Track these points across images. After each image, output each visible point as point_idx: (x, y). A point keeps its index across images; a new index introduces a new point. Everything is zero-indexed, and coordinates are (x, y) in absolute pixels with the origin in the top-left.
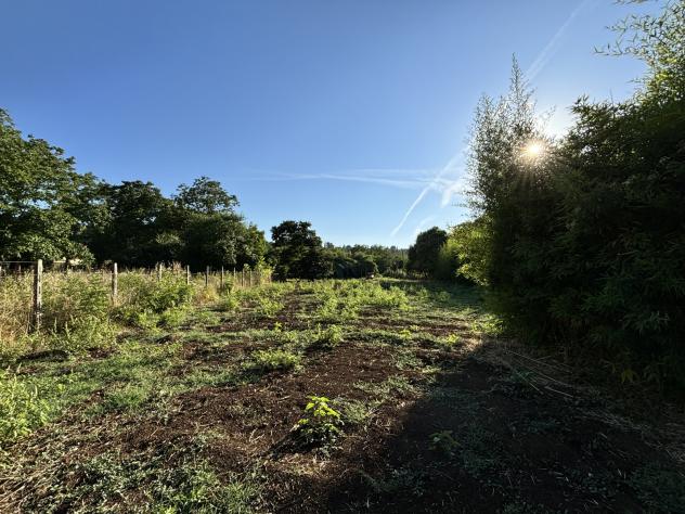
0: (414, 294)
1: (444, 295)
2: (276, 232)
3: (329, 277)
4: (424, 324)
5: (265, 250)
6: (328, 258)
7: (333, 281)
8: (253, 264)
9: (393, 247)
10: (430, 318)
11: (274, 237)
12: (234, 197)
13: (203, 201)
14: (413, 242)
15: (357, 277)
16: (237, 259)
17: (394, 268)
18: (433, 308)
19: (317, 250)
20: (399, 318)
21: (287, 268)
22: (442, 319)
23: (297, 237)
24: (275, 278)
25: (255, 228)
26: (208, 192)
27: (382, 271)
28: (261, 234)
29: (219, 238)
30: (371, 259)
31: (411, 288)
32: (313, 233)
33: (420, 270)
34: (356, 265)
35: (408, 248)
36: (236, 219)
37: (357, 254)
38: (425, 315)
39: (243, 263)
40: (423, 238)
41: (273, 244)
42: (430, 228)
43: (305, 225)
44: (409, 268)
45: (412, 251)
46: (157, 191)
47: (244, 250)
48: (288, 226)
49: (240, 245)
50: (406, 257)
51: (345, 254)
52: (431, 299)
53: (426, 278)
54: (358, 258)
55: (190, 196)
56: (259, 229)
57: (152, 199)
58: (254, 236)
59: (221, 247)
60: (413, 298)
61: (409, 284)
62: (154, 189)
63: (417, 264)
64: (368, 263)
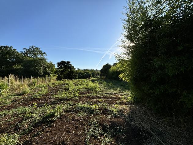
0: (102, 83)
1: (111, 84)
2: (59, 64)
3: (77, 79)
4: (105, 97)
5: (55, 70)
6: (76, 73)
7: (77, 80)
8: (49, 75)
9: (97, 70)
10: (107, 93)
11: (58, 66)
12: (45, 53)
13: (33, 54)
14: (102, 68)
15: (86, 78)
16: (43, 73)
17: (97, 75)
18: (107, 89)
19: (72, 70)
20: (95, 95)
21: (63, 76)
22: (111, 94)
23: (66, 66)
24: (57, 79)
25: (51, 63)
26: (35, 51)
27: (93, 76)
28: (54, 65)
29: (37, 66)
30: (90, 73)
31: (101, 82)
32: (71, 65)
33: (104, 76)
34: (85, 75)
35: (100, 70)
36: (44, 60)
37: (86, 71)
38: (104, 92)
39: (45, 74)
40: (104, 67)
41: (58, 68)
42: (106, 64)
43: (69, 62)
44: (101, 75)
45: (102, 70)
46: (14, 50)
47: (46, 70)
48: (63, 63)
49: (45, 69)
50: (100, 72)
51: (82, 72)
52: (107, 85)
53: (105, 78)
54: (86, 73)
55: (28, 52)
56: (53, 63)
57: (12, 53)
58: (51, 66)
59: (37, 69)
60: (101, 85)
61: (100, 80)
62: (14, 49)
63: (103, 74)
64: (89, 74)
